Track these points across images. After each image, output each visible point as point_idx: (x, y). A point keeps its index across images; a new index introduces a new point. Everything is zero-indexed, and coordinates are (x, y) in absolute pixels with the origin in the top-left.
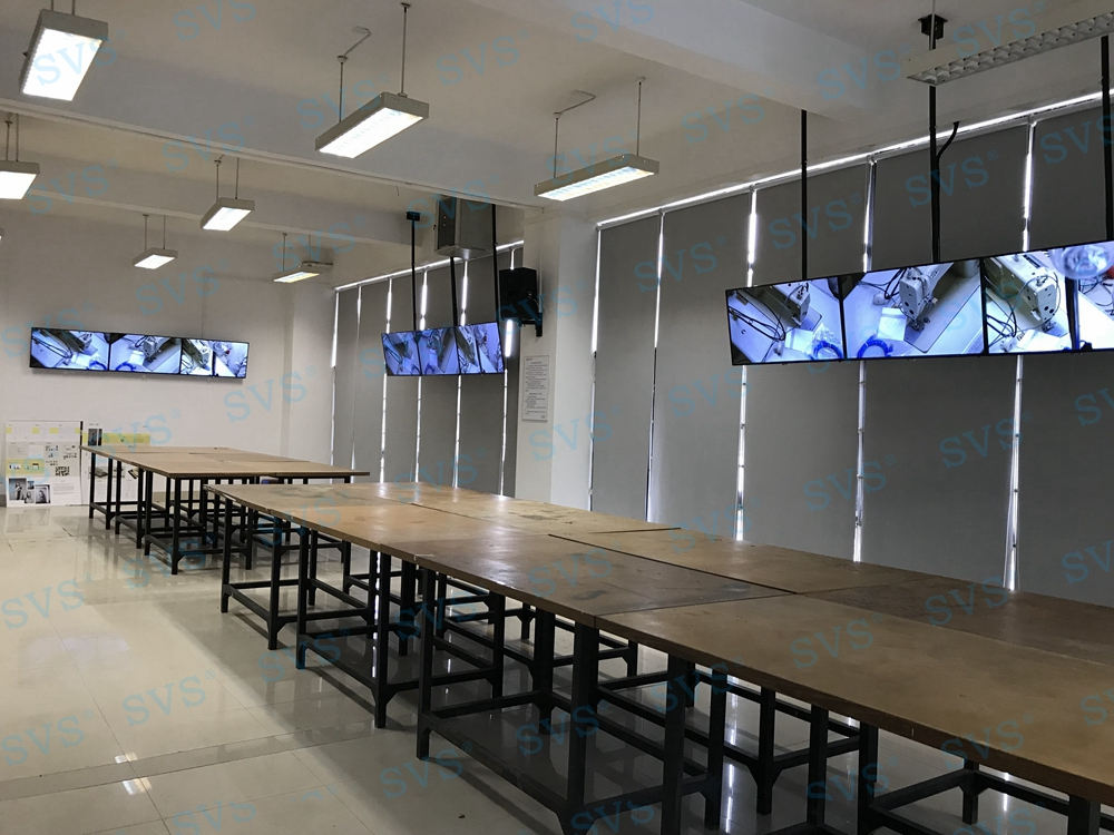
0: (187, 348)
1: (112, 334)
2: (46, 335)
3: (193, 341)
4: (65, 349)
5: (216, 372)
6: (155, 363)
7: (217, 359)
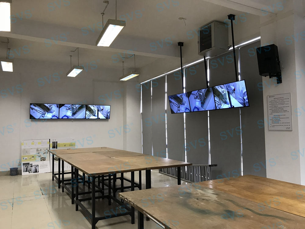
0: (88, 109)
1: (60, 105)
2: (35, 106)
3: (90, 106)
4: (42, 111)
5: (99, 117)
6: (76, 115)
7: (99, 112)
